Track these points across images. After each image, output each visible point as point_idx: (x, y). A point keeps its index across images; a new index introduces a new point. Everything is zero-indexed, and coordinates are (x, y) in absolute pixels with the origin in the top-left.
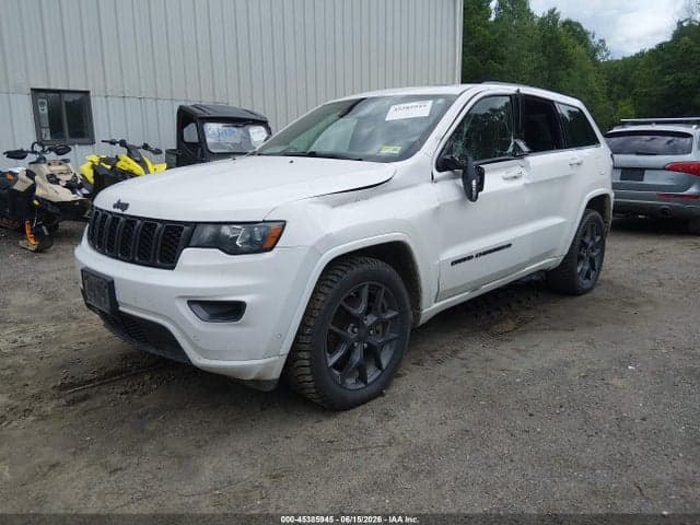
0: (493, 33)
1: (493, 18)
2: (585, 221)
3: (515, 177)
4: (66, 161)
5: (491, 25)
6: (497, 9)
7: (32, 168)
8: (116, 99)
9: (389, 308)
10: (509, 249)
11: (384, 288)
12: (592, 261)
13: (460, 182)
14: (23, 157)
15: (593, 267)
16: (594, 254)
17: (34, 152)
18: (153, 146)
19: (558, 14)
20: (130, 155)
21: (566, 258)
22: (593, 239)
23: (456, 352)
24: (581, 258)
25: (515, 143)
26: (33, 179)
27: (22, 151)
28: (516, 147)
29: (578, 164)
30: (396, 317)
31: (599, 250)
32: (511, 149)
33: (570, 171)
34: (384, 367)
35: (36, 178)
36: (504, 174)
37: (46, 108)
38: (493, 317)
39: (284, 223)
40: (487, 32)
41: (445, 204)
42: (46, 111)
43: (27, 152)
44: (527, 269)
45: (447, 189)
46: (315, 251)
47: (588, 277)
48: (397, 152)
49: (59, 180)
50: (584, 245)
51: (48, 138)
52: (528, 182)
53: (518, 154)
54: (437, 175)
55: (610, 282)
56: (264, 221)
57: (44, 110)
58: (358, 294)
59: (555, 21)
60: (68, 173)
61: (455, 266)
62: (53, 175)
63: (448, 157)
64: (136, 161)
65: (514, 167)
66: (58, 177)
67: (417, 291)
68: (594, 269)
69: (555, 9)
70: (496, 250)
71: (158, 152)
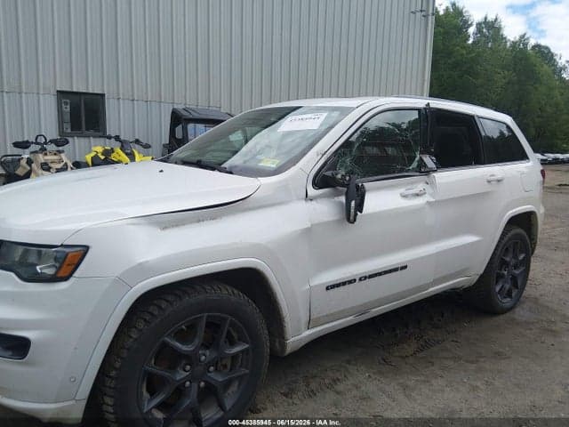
0: (469, 53)
1: (470, 42)
2: (506, 239)
3: (417, 195)
4: (60, 152)
5: (469, 46)
6: (475, 34)
7: (32, 157)
8: (126, 101)
9: (239, 340)
10: (404, 271)
11: (230, 318)
12: (514, 279)
13: (343, 199)
14: (27, 147)
15: (515, 285)
16: (517, 272)
17: (37, 143)
18: (144, 141)
19: (528, 39)
20: (122, 148)
21: (482, 276)
22: (515, 257)
23: (336, 381)
24: (500, 277)
25: (421, 159)
26: (30, 166)
27: (27, 142)
28: (421, 162)
29: (499, 181)
30: (247, 350)
31: (522, 269)
32: (415, 164)
33: (487, 188)
34: (228, 408)
35: (33, 165)
36: (402, 190)
37: (68, 107)
38: (396, 335)
39: (86, 249)
40: (465, 52)
41: (318, 225)
42: (69, 109)
43: (32, 143)
44: (431, 289)
45: (325, 208)
46: (122, 282)
47: (509, 294)
48: (274, 166)
49: (50, 168)
50: (504, 264)
51: (69, 131)
52: (432, 200)
53: (422, 170)
54: (312, 192)
55: (536, 300)
56: (62, 245)
57: (67, 109)
58: (192, 327)
59: (526, 45)
60: (60, 163)
61: (331, 291)
62: (46, 164)
63: (329, 173)
64: (127, 154)
65: (418, 183)
66: (50, 165)
67: (280, 319)
68: (517, 288)
69: (525, 34)
70: (386, 272)
71: (147, 146)
